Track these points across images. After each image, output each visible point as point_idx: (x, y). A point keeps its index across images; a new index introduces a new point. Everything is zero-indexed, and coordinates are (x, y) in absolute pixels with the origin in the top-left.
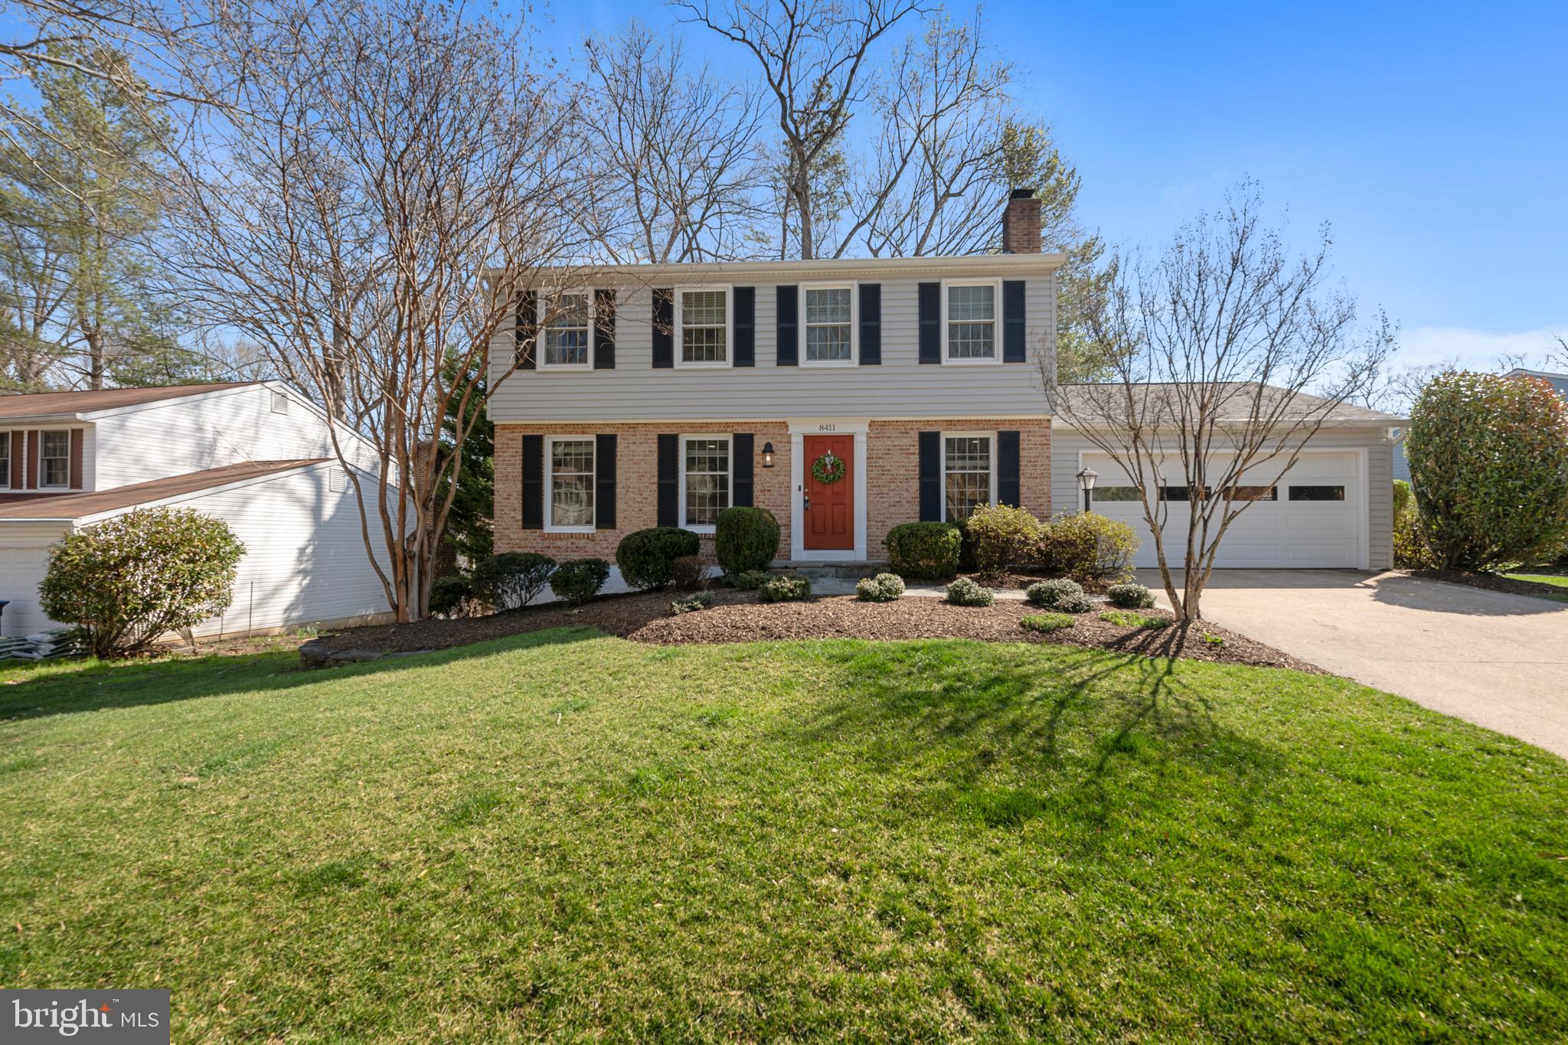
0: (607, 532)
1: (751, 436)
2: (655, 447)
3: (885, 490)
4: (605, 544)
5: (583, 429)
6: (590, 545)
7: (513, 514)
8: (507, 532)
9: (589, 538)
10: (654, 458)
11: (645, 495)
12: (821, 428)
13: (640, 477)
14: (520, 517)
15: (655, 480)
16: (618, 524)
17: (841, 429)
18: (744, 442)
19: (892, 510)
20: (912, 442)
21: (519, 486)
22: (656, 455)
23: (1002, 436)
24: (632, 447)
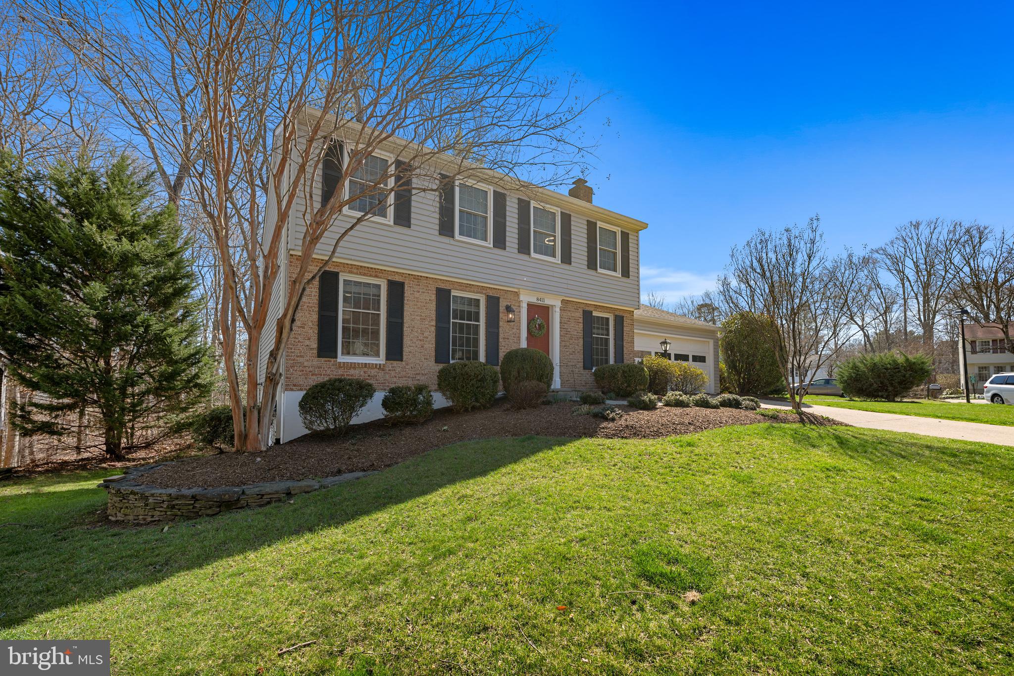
0: (395, 363)
1: (498, 298)
2: (434, 297)
3: (568, 344)
4: (393, 373)
5: (376, 273)
6: (381, 374)
7: (307, 342)
8: (301, 360)
9: (380, 367)
10: (433, 306)
11: (426, 334)
12: (537, 299)
13: (423, 320)
14: (315, 346)
15: (434, 323)
16: (405, 358)
17: (548, 302)
18: (493, 302)
19: (571, 357)
20: (579, 314)
21: (315, 317)
22: (434, 303)
23: (616, 317)
24: (417, 295)
